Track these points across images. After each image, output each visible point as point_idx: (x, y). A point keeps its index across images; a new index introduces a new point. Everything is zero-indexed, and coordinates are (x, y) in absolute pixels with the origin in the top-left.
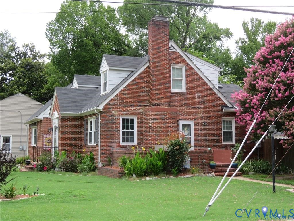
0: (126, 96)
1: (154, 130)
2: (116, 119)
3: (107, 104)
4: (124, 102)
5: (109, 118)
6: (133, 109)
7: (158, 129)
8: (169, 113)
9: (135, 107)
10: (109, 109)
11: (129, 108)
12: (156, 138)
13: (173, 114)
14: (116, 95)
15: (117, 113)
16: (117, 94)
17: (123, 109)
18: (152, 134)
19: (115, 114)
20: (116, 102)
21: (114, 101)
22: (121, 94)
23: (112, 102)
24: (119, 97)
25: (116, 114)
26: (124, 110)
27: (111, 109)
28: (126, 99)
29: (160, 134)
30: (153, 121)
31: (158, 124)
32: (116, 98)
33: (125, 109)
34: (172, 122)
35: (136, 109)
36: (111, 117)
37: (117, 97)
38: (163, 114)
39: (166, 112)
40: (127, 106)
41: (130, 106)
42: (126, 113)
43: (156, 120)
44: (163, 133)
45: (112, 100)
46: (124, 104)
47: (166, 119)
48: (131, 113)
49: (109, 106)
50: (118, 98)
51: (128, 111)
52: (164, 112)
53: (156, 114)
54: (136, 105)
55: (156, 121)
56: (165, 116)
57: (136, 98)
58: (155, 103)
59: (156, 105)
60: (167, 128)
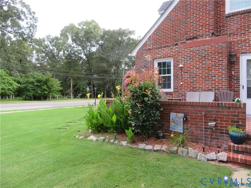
0: (160, 37)
1: (188, 72)
2: (149, 64)
3: (140, 49)
4: (158, 44)
5: (141, 64)
6: (168, 50)
7: (194, 70)
8: (213, 47)
9: (170, 48)
10: (142, 54)
11: (163, 49)
12: (191, 83)
13: (220, 46)
14: (148, 38)
15: (150, 57)
16: (150, 37)
17: (156, 52)
18: (184, 78)
19: (148, 58)
20: (149, 46)
21: (147, 45)
22: (154, 36)
23: (145, 46)
24: (152, 39)
25: (149, 59)
26: (158, 53)
27: (144, 54)
28: (160, 39)
29: (196, 77)
30: (187, 60)
31: (195, 63)
32: (148, 42)
33: (159, 52)
34: (217, 59)
35: (171, 50)
36: (144, 62)
37: (150, 40)
38: (202, 50)
39: (208, 45)
40: (161, 48)
41: (165, 47)
42: (159, 55)
43: (191, 58)
44: (203, 75)
45: (145, 44)
46: (158, 46)
47: (207, 55)
48: (165, 55)
49: (142, 51)
50: (151, 41)
51: (161, 53)
52: (204, 46)
53: (190, 51)
54: (171, 45)
55: (190, 60)
56: (206, 51)
57: (172, 36)
58: (190, 37)
59: (190, 39)
60: (208, 67)
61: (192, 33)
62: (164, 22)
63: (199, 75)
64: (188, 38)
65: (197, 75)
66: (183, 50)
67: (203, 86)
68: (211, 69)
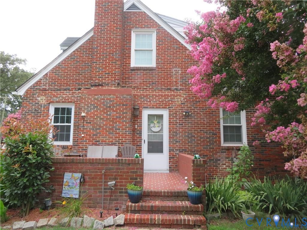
0: (60, 76)
1: (91, 123)
2: (42, 108)
3: (31, 88)
4: (56, 85)
5: (31, 107)
6: (69, 94)
7: (98, 121)
8: (118, 97)
9: (71, 92)
10: (33, 94)
11: (62, 92)
12: (94, 135)
13: (125, 97)
14: (44, 76)
15: (45, 100)
16: (46, 74)
17: (53, 94)
18: (86, 129)
19: (41, 101)
20: (43, 85)
21: (41, 83)
22: (52, 74)
23: (38, 85)
24: (49, 78)
25: (43, 101)
26: (55, 96)
27: (36, 94)
28: (59, 80)
29: (100, 129)
30: (90, 109)
31: (99, 113)
32: (44, 80)
33: (57, 94)
34: (121, 111)
35: (73, 94)
36: (36, 105)
37: (47, 78)
38: (107, 99)
39: (113, 95)
40: (60, 90)
41: (65, 90)
42: (58, 99)
43: (95, 107)
44: (107, 127)
45: (39, 83)
46: (56, 87)
47: (112, 105)
48: (64, 100)
49: (33, 90)
50: (47, 80)
51: (60, 96)
52: (109, 95)
53: (95, 99)
54: (73, 88)
55: (94, 109)
56: (112, 101)
57: (75, 78)
58: (95, 83)
59: (96, 86)
60: (113, 119)
61: (97, 79)
62: (66, 60)
63: (103, 127)
64: (92, 84)
65: (101, 127)
66: (87, 96)
67: (107, 139)
68: (116, 121)
